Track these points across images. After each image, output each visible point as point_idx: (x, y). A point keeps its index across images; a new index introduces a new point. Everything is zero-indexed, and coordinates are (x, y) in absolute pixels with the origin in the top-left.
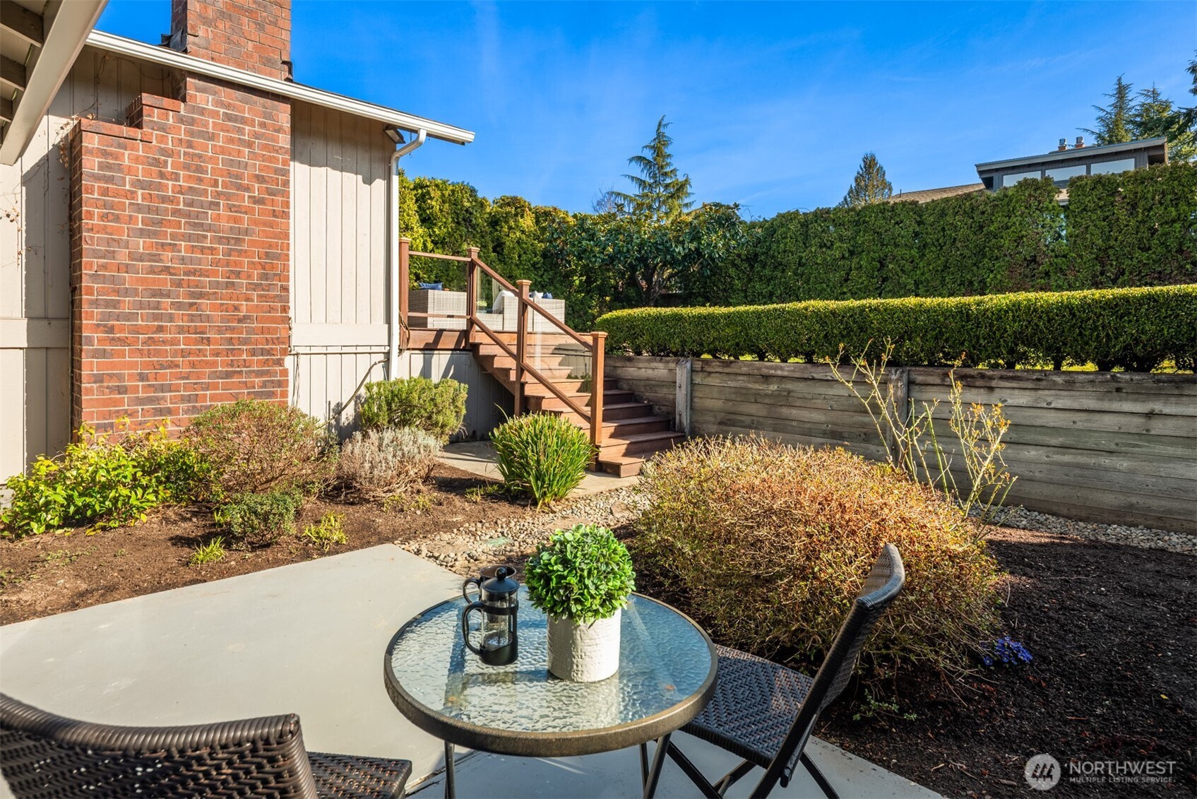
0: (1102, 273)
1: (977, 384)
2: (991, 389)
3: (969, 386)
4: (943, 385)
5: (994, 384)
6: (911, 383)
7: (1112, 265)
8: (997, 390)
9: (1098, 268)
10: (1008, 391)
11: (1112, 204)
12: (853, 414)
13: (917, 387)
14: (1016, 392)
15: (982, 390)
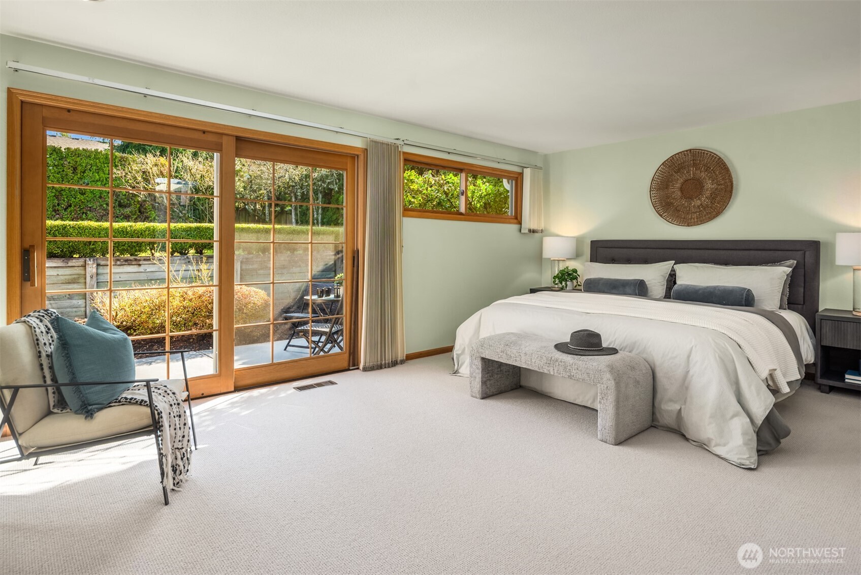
0: (58, 205)
1: (133, 263)
2: (140, 265)
3: (129, 265)
4: (116, 265)
5: (141, 263)
6: (98, 265)
7: (64, 201)
8: (142, 265)
9: (56, 201)
10: (147, 265)
11: (62, 165)
12: (60, 285)
13: (102, 267)
14: (151, 265)
15: (135, 266)
